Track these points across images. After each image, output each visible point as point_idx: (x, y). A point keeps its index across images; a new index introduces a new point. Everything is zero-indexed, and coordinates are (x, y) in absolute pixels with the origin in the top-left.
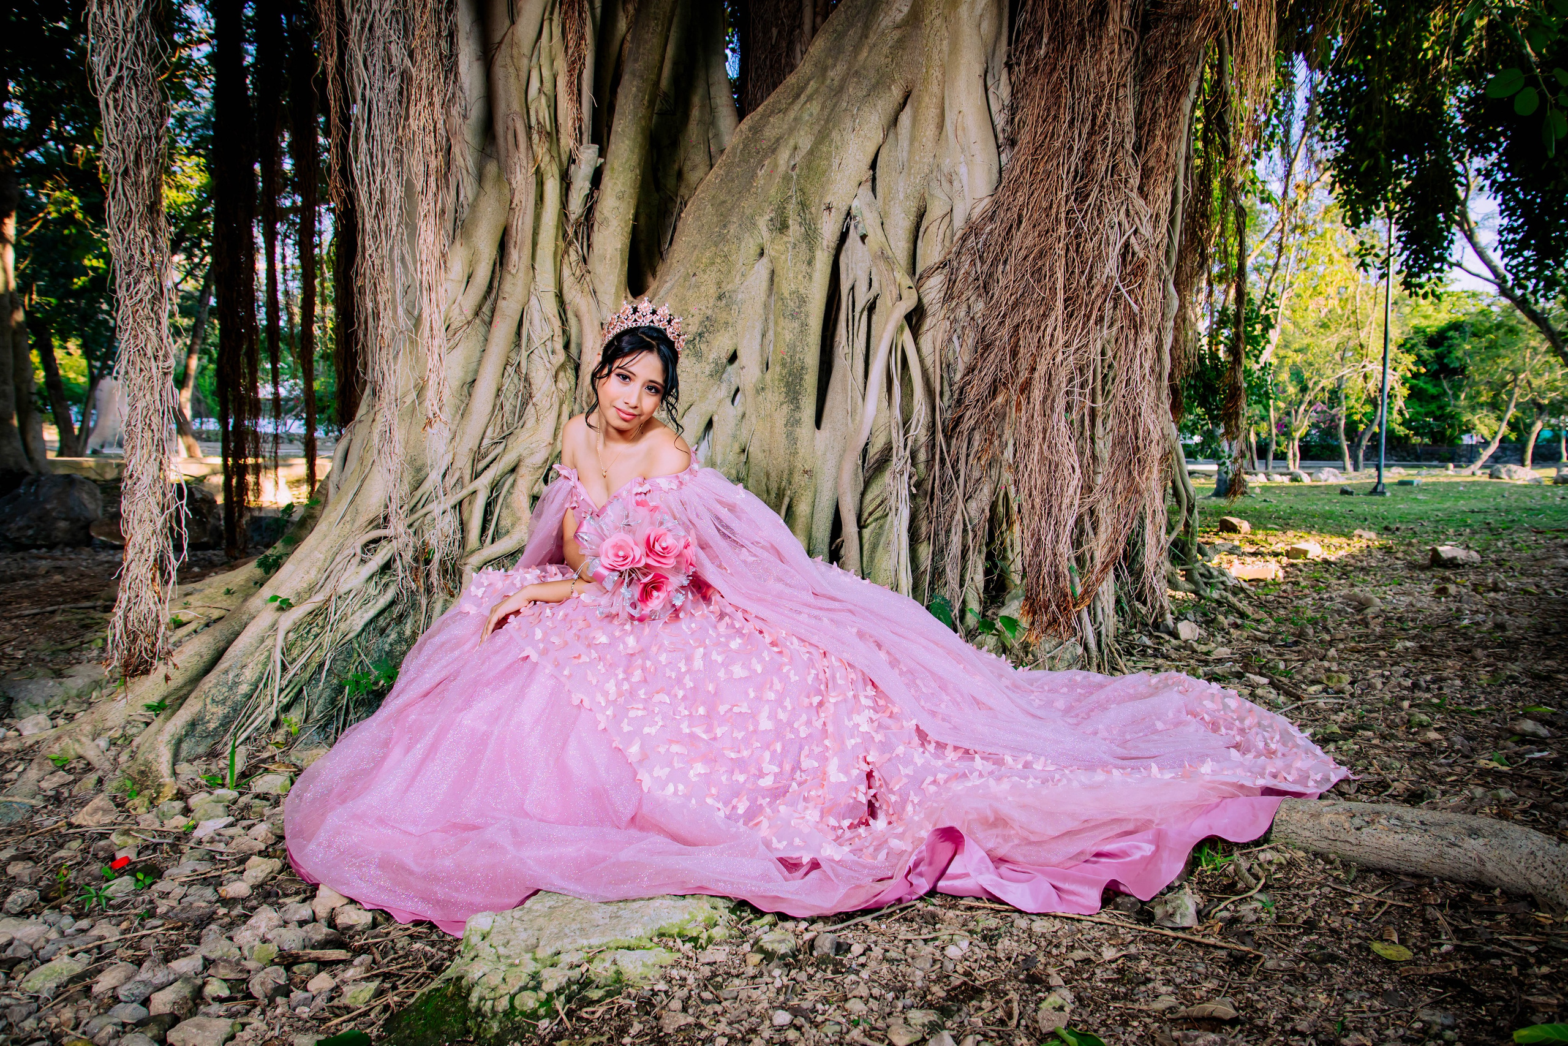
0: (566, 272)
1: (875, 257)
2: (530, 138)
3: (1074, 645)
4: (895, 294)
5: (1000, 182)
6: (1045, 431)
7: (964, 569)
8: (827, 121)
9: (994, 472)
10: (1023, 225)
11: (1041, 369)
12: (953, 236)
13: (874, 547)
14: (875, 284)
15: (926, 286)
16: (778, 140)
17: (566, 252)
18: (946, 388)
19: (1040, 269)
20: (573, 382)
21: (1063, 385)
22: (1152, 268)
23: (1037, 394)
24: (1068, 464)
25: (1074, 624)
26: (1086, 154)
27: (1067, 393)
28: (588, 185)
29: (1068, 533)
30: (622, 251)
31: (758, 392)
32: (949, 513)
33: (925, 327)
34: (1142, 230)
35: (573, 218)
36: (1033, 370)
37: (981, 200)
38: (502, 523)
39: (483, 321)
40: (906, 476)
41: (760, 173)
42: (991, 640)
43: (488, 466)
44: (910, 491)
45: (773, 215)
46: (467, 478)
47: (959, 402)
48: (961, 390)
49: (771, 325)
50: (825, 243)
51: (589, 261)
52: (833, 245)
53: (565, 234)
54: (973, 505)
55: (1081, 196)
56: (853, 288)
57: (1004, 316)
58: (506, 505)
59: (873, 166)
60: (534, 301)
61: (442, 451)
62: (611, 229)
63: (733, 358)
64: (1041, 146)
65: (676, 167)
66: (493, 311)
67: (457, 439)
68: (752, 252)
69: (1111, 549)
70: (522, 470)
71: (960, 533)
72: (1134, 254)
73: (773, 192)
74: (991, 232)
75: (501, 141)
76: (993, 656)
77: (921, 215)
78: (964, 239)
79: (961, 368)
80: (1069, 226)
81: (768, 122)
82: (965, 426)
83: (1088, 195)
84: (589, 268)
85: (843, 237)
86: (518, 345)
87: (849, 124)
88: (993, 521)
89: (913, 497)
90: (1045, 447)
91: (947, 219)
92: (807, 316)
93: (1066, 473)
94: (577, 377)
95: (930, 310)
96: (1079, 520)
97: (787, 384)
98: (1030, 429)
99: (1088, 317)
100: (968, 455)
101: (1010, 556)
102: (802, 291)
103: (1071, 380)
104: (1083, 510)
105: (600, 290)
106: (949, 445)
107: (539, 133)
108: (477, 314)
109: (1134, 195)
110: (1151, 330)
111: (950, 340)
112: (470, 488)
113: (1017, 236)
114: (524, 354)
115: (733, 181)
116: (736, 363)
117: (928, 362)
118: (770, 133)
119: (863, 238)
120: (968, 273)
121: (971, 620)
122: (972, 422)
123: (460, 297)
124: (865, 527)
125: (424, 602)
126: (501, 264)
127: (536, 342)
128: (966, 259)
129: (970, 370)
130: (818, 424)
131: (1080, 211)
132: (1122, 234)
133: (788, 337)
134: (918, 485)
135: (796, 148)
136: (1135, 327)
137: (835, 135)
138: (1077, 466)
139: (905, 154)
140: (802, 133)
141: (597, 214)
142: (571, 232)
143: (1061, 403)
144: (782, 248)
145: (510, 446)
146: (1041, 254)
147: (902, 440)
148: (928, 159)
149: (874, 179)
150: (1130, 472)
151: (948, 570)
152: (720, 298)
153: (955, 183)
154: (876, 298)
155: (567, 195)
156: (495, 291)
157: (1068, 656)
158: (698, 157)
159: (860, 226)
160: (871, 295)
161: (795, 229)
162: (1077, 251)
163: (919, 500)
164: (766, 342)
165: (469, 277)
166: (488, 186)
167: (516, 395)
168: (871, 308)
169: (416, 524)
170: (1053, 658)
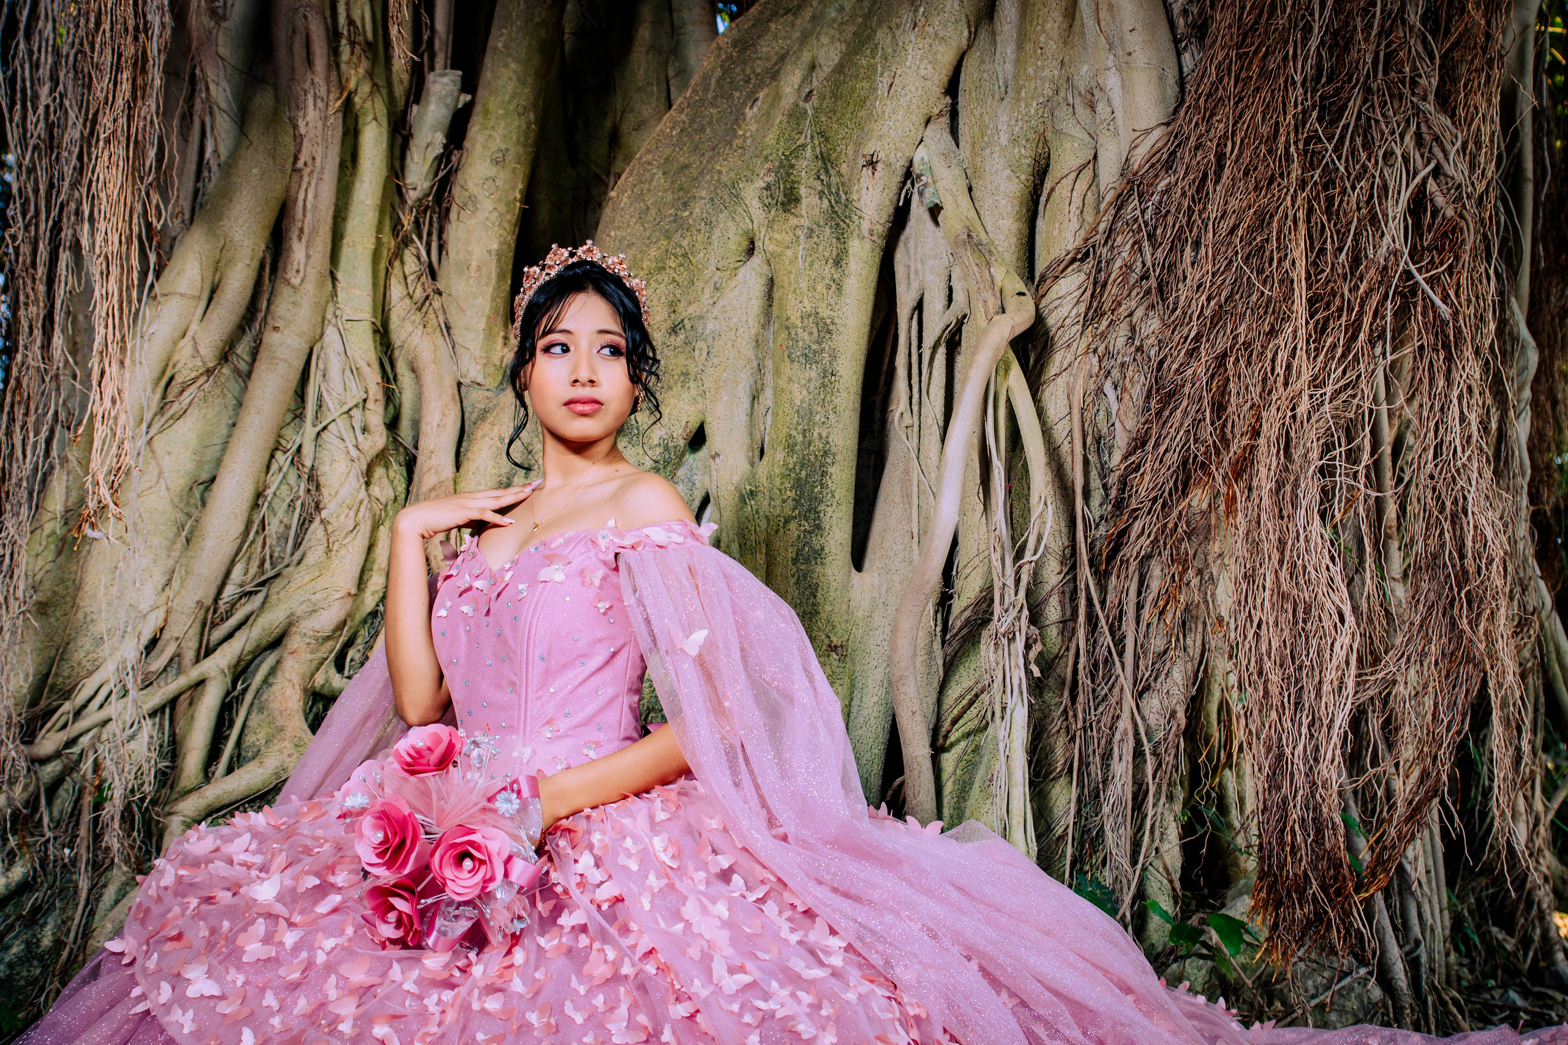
0: (396, 291)
1: (956, 243)
2: (334, 51)
3: (1364, 982)
4: (993, 303)
5: (1181, 101)
6: (1282, 543)
7: (1139, 829)
8: (868, 17)
9: (1194, 642)
10: (1227, 172)
11: (1270, 429)
12: (1099, 203)
13: (964, 789)
14: (959, 297)
15: (1052, 295)
16: (783, 58)
17: (398, 255)
18: (1096, 483)
19: (1261, 249)
20: (401, 488)
21: (1315, 455)
22: (1471, 239)
23: (1264, 477)
24: (1328, 605)
25: (1358, 924)
26: (1335, 35)
27: (1321, 470)
28: (440, 139)
29: (1335, 739)
30: (500, 255)
31: (743, 500)
32: (1106, 720)
33: (1053, 369)
34: (1450, 170)
35: (412, 196)
36: (1256, 433)
37: (1147, 132)
38: (250, 739)
39: (237, 371)
40: (1020, 644)
41: (749, 113)
42: (1197, 970)
43: (230, 636)
44: (1028, 672)
45: (768, 179)
46: (189, 655)
47: (1119, 505)
48: (1123, 482)
49: (769, 378)
50: (866, 226)
51: (442, 274)
52: (880, 229)
53: (397, 225)
54: (1153, 704)
55: (1331, 112)
56: (919, 307)
57: (1198, 338)
58: (259, 705)
59: (952, 88)
60: (331, 334)
61: (144, 607)
62: (481, 215)
63: (698, 439)
64: (1253, 29)
65: (608, 124)
66: (255, 354)
67: (176, 584)
68: (732, 246)
69: (1424, 776)
70: (294, 642)
71: (1128, 757)
72: (1435, 213)
73: (770, 139)
74: (1168, 190)
75: (282, 54)
76: (1201, 999)
77: (1041, 171)
78: (1120, 202)
79: (1121, 441)
80: (1309, 166)
81: (767, 30)
82: (1131, 550)
83: (1344, 108)
84: (440, 285)
85: (900, 217)
86: (297, 413)
87: (906, 17)
88: (1194, 732)
89: (1037, 687)
90: (1284, 574)
91: (1088, 173)
92: (834, 357)
93: (1327, 624)
94: (410, 480)
95: (1061, 338)
96: (1358, 719)
97: (798, 484)
98: (1255, 546)
99: (1354, 329)
100: (1139, 607)
101: (1236, 821)
102: (824, 312)
103: (1328, 448)
104: (1364, 697)
105: (457, 323)
106: (1103, 589)
107: (352, 44)
108: (225, 355)
109: (1430, 107)
110: (1477, 352)
111: (1100, 391)
112: (195, 674)
113: (1217, 194)
114: (310, 431)
115: (702, 130)
116: (704, 452)
117: (1060, 433)
118: (768, 47)
119: (935, 211)
120: (1128, 267)
121: (1158, 929)
122: (1145, 542)
123: (194, 327)
124: (946, 750)
125: (84, 884)
126: (274, 270)
127: (334, 408)
128: (1124, 242)
129: (1139, 443)
130: (858, 560)
131: (1329, 140)
132: (1411, 174)
133: (799, 395)
134: (1047, 663)
135: (813, 67)
136: (1446, 346)
137: (882, 36)
138: (1347, 610)
139: (1009, 67)
140: (825, 40)
141: (456, 191)
142: (407, 221)
143: (1310, 490)
144: (787, 238)
145: (273, 598)
146: (1262, 220)
147: (1010, 571)
148: (1051, 71)
149: (954, 114)
150: (1453, 624)
151: (1107, 828)
152: (674, 330)
153: (1100, 107)
154: (960, 323)
155: (403, 158)
156: (261, 315)
157: (1353, 1004)
158: (645, 106)
159: (928, 193)
160: (951, 317)
161: (811, 204)
162: (1328, 211)
163: (1048, 696)
164: (760, 410)
165: (213, 291)
166: (255, 133)
167: (291, 505)
168: (953, 341)
169: (85, 740)
170: (1321, 1007)
